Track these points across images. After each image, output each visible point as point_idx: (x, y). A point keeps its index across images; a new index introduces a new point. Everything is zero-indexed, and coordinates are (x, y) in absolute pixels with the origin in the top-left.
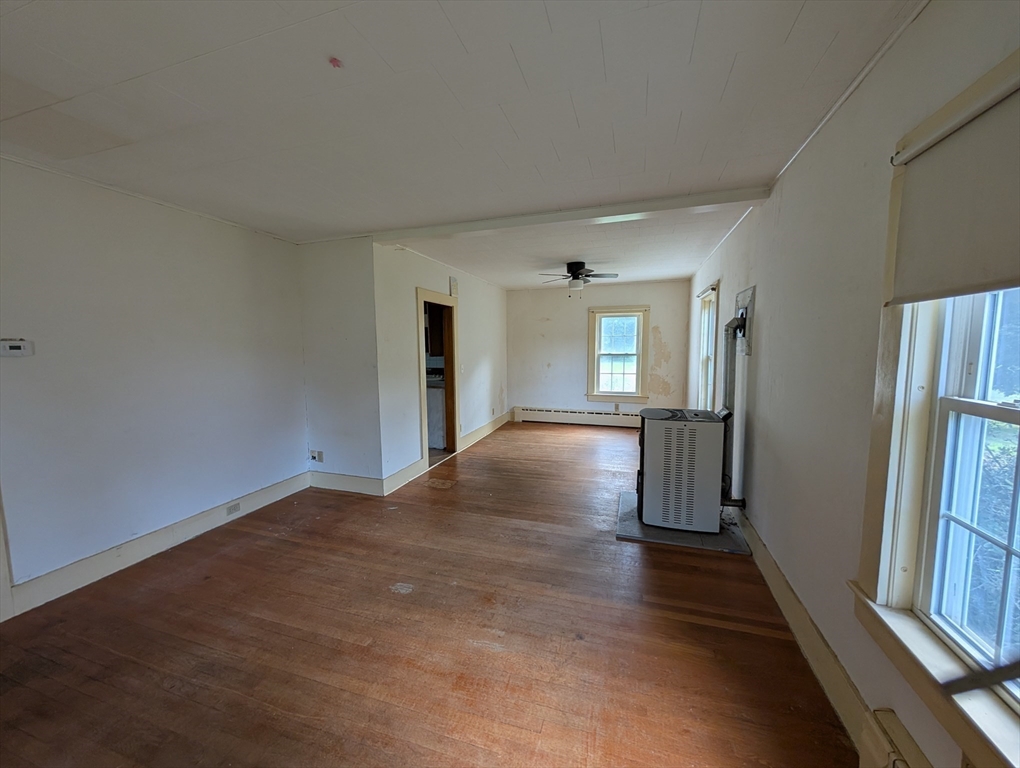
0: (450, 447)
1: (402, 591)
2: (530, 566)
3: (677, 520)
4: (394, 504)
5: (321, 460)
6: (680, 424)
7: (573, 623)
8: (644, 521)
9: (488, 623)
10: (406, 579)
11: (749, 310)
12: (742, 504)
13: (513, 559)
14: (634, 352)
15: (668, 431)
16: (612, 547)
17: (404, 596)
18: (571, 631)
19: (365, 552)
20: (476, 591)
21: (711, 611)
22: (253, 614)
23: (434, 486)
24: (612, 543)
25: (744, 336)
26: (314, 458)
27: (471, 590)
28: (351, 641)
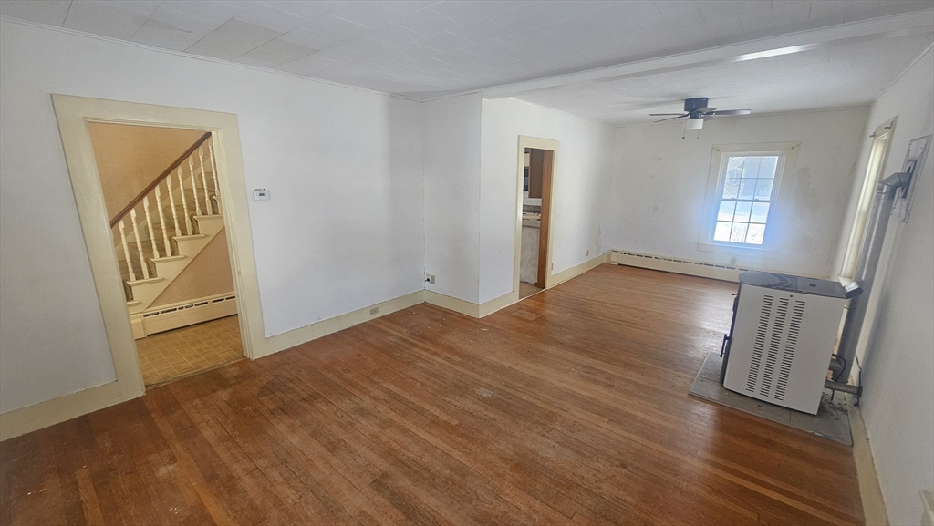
0: (541, 283)
1: (485, 395)
2: (593, 400)
3: (765, 391)
4: (485, 326)
5: (433, 282)
6: (785, 294)
7: (620, 454)
8: (725, 385)
9: (546, 434)
10: (489, 387)
11: (917, 164)
12: (858, 391)
13: (578, 391)
14: (768, 198)
15: (768, 299)
16: (680, 402)
17: (485, 398)
18: (618, 460)
19: (459, 359)
20: (541, 408)
21: (771, 483)
22: (385, 385)
23: (521, 316)
24: (682, 398)
25: (904, 197)
26: (428, 280)
27: (537, 406)
28: (445, 419)
